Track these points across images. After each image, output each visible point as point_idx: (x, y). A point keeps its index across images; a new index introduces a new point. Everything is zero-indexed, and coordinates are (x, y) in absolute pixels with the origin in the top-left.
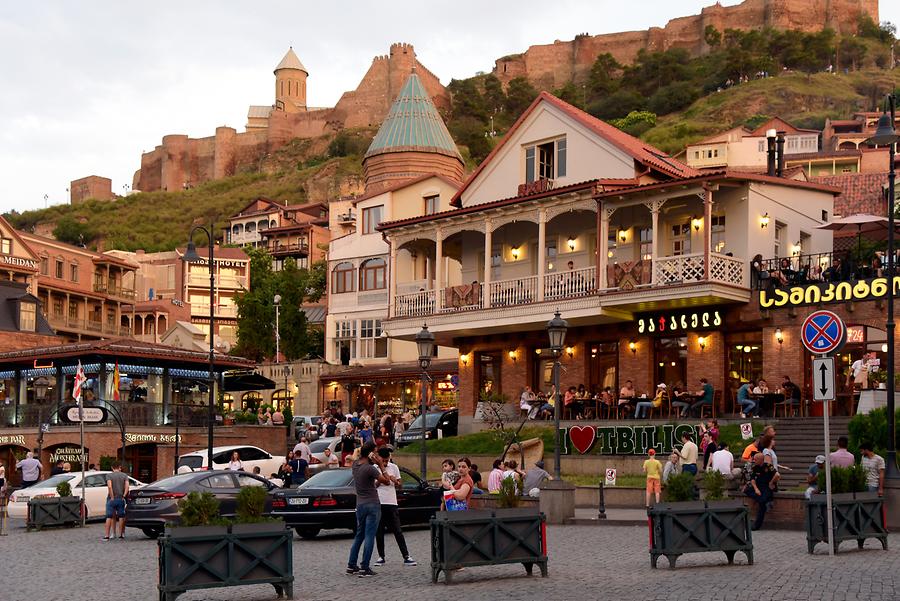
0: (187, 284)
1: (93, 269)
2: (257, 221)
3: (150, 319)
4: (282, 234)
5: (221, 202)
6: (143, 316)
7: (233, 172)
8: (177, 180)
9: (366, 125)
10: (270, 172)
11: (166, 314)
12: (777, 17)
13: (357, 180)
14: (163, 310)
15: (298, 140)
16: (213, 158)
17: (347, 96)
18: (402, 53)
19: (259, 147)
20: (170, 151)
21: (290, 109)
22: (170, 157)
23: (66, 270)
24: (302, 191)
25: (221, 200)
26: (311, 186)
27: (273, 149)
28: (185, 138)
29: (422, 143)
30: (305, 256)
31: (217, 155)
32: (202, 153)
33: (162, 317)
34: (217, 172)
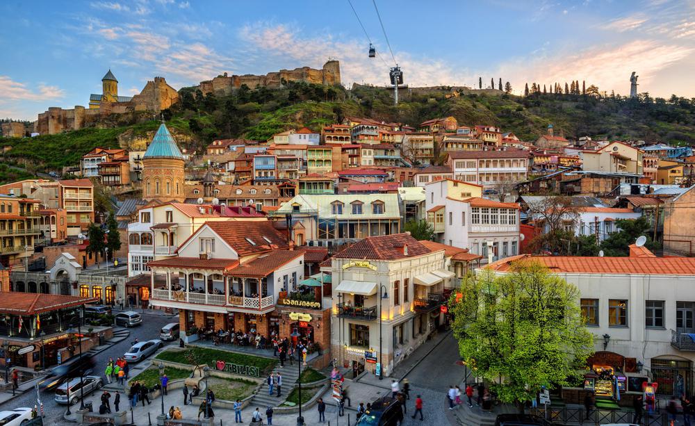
0: (64, 198)
1: (19, 205)
2: (96, 158)
3: (47, 218)
4: (107, 166)
5: (79, 143)
6: (44, 217)
7: (84, 126)
8: (57, 128)
9: (144, 110)
10: (101, 128)
11: (55, 216)
12: (306, 77)
13: (141, 137)
14: (53, 213)
15: (113, 114)
16: (74, 119)
17: (136, 97)
18: (159, 80)
19: (96, 116)
20: (53, 115)
21: (111, 99)
22: (53, 117)
23: (6, 209)
24: (116, 139)
25: (78, 141)
26: (120, 139)
27: (103, 117)
28: (60, 109)
29: (167, 155)
30: (119, 175)
31: (76, 118)
32: (69, 116)
33: (53, 217)
34: (76, 126)
